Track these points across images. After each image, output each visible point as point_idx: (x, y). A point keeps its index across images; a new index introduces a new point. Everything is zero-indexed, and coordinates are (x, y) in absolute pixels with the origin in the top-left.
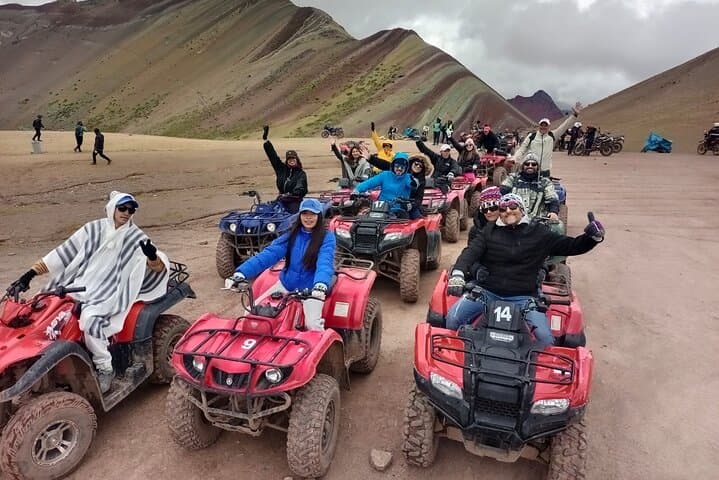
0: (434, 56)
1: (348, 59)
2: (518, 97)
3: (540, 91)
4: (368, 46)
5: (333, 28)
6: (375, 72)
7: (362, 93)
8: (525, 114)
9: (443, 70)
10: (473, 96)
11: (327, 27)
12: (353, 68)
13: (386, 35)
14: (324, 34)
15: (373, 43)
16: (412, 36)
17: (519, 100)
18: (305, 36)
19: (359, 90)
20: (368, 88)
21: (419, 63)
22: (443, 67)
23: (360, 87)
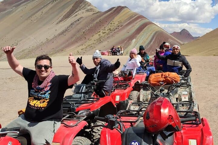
0: (136, 16)
1: (98, 20)
2: (174, 32)
3: (184, 29)
4: (107, 14)
5: (91, 8)
6: (110, 25)
7: (105, 34)
8: (178, 39)
9: (140, 22)
10: (154, 33)
11: (89, 8)
12: (101, 24)
13: (115, 9)
14: (88, 11)
15: (109, 13)
16: (125, 9)
17: (175, 34)
18: (80, 12)
19: (103, 33)
20: (107, 32)
21: (129, 20)
22: (140, 21)
23: (104, 32)
